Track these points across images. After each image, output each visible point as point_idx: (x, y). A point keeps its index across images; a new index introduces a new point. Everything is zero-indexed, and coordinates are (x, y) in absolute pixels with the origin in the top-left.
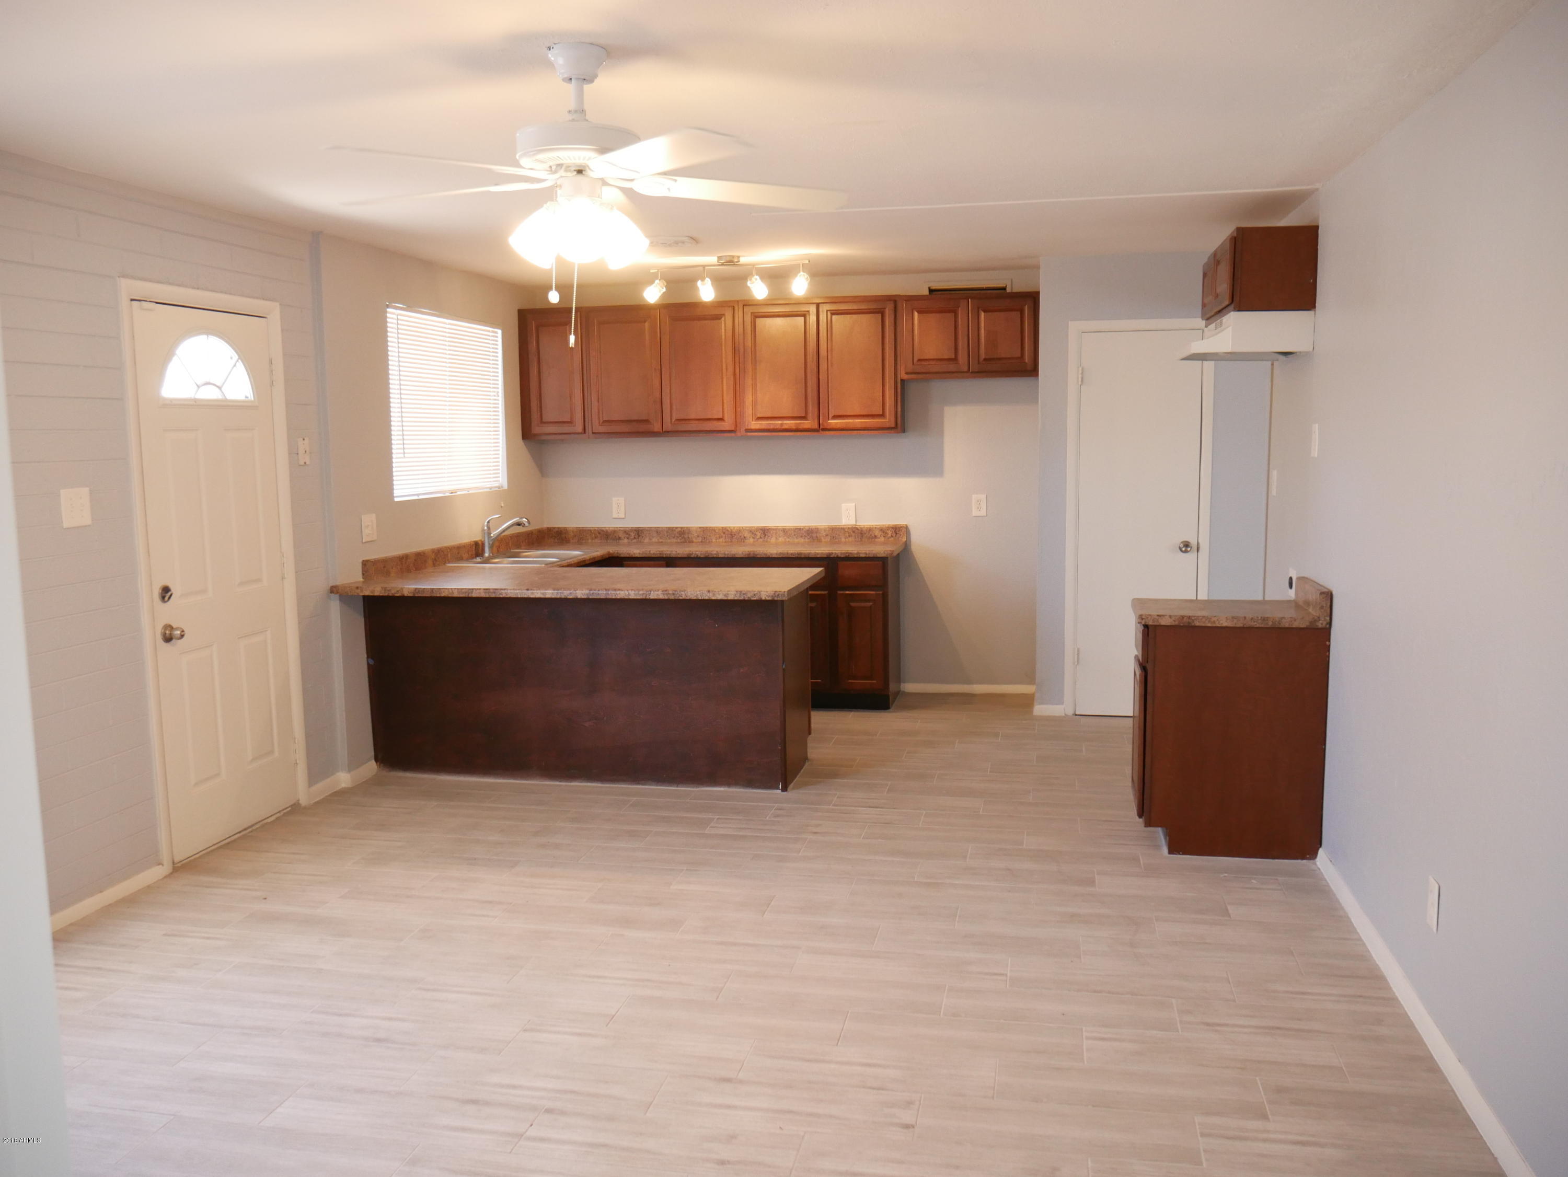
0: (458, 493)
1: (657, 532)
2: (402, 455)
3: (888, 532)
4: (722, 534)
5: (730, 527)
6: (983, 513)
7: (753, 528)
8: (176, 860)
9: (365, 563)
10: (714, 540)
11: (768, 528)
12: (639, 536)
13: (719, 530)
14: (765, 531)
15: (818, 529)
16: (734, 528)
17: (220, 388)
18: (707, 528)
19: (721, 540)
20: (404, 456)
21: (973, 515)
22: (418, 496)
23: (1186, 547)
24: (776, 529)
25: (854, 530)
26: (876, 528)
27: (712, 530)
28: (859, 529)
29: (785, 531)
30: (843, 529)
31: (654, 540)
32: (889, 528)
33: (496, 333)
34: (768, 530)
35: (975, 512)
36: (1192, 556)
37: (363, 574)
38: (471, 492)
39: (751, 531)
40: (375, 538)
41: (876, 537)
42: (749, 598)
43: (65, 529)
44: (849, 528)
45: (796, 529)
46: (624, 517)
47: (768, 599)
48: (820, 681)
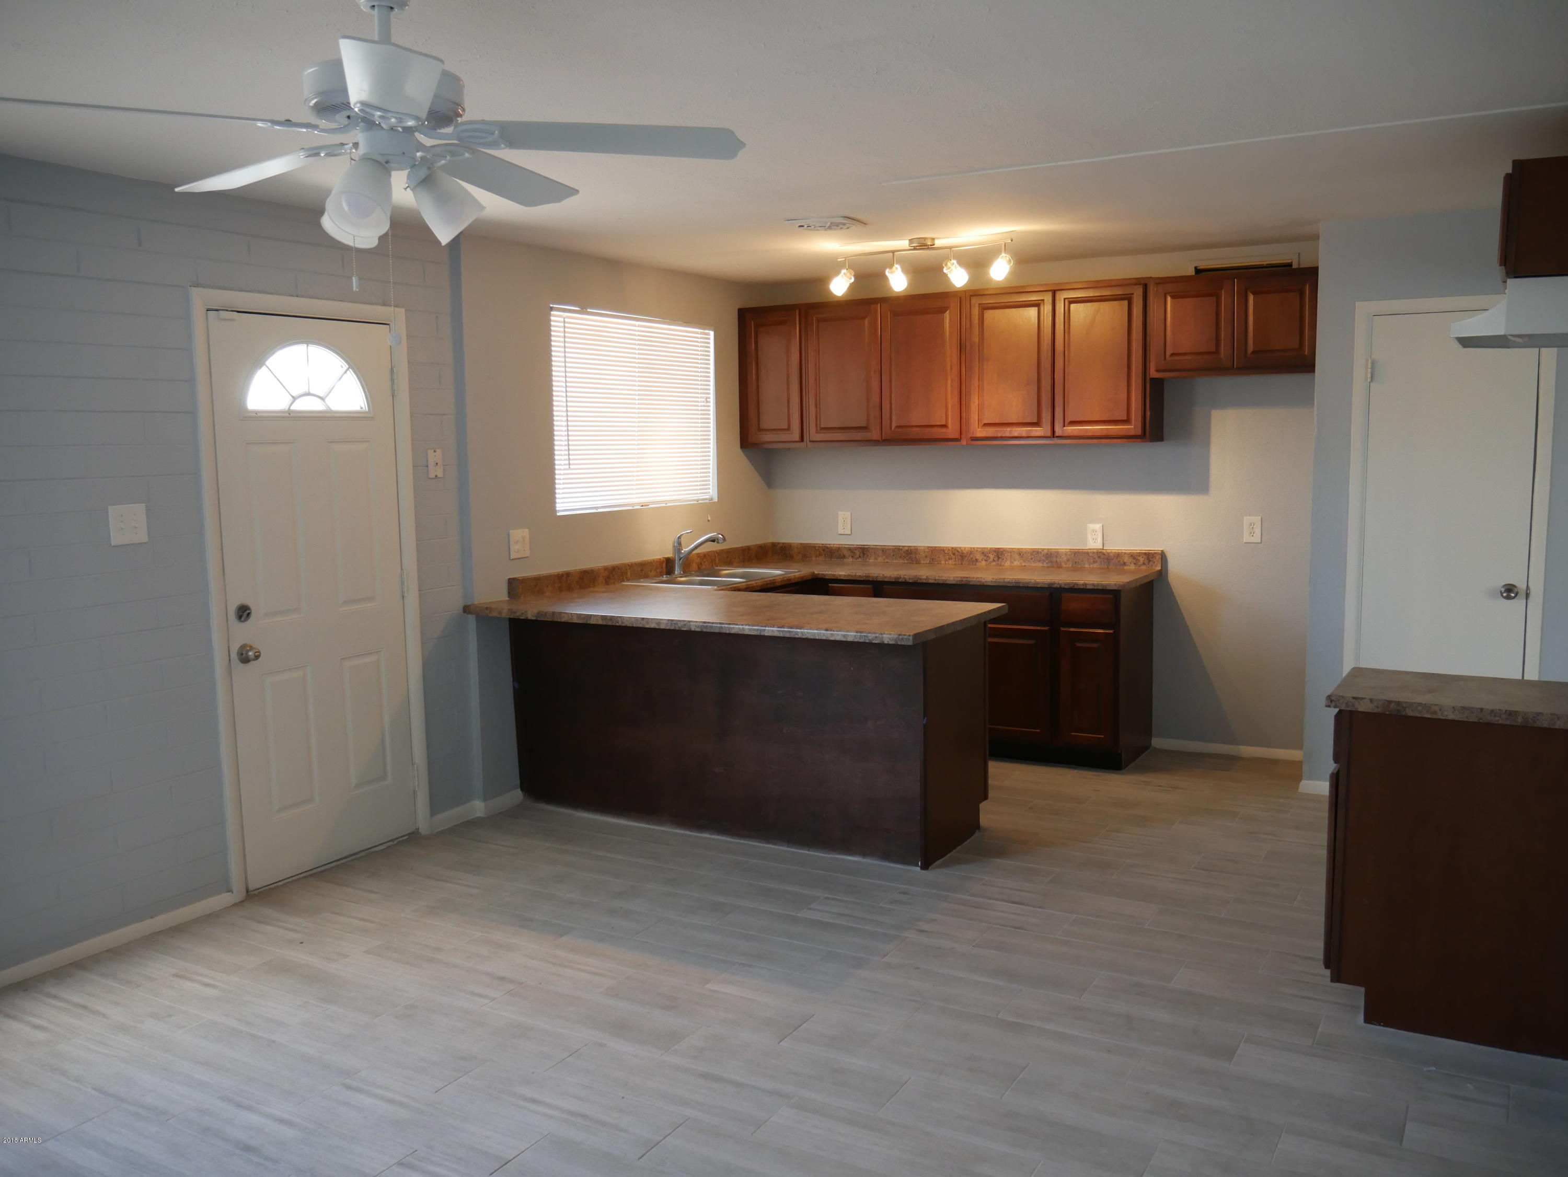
0: (651, 506)
1: (883, 551)
2: (567, 467)
3: (1139, 558)
4: (952, 555)
5: (960, 548)
6: (1257, 538)
7: (986, 550)
8: (251, 887)
9: (512, 582)
10: (943, 562)
11: (1002, 550)
12: (864, 554)
13: (949, 550)
14: (999, 554)
15: (1058, 552)
16: (965, 548)
17: (323, 399)
18: (935, 547)
19: (950, 562)
20: (569, 468)
21: (1245, 541)
22: (597, 509)
23: (1509, 591)
24: (1011, 551)
25: (1099, 555)
26: (1125, 553)
27: (941, 550)
28: (1106, 553)
29: (1021, 553)
30: (1088, 553)
31: (880, 559)
32: (1140, 554)
33: (708, 334)
34: (1002, 552)
35: (1247, 538)
36: (1518, 604)
37: (509, 593)
38: (668, 505)
39: (983, 553)
40: (527, 554)
41: (1125, 564)
42: (869, 640)
43: (114, 546)
44: (1094, 553)
45: (1034, 551)
46: (850, 533)
47: (891, 643)
48: (1038, 731)
